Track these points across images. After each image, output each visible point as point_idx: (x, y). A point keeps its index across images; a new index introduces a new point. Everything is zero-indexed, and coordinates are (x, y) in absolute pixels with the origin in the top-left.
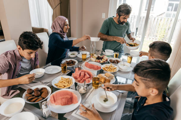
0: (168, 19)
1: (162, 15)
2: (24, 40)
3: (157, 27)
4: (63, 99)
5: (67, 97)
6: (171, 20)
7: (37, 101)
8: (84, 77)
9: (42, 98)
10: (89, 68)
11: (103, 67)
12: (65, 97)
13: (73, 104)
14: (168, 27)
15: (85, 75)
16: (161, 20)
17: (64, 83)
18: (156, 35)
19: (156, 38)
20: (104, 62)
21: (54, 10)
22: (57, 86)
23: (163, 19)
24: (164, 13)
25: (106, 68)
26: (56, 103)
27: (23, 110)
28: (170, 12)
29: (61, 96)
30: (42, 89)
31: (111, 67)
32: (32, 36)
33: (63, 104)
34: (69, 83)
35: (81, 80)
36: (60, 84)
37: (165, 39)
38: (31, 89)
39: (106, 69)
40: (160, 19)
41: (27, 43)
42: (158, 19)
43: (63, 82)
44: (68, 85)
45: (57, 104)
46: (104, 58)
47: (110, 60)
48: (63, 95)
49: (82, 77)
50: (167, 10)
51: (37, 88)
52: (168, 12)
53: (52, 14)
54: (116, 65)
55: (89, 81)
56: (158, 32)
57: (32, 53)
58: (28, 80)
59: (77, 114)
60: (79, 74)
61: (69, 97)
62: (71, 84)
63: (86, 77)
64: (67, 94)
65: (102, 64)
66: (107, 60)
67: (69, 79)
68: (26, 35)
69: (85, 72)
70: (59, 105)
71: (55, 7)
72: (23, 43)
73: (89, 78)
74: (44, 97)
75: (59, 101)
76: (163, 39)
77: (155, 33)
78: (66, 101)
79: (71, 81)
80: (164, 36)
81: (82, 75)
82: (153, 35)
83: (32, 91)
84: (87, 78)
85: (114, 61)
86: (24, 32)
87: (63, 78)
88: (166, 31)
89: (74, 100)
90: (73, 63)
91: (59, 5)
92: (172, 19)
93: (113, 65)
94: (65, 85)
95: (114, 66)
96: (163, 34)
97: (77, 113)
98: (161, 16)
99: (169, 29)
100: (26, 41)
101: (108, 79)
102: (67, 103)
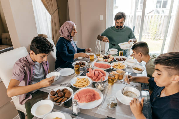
0: (158, 15)
1: (152, 12)
2: (37, 45)
3: (148, 24)
4: (86, 97)
5: (90, 95)
6: (161, 17)
7: (63, 101)
8: (99, 76)
9: (67, 98)
10: (99, 67)
11: (112, 65)
12: (88, 94)
13: (96, 100)
14: (159, 24)
15: (99, 73)
16: (152, 17)
17: (82, 82)
18: (149, 32)
19: (149, 35)
20: (112, 60)
21: (52, 15)
22: (76, 86)
23: (153, 16)
24: (154, 10)
25: (116, 65)
26: (81, 100)
27: (53, 111)
28: (158, 9)
29: (84, 94)
30: (63, 90)
31: (120, 64)
32: (43, 40)
33: (87, 101)
34: (86, 82)
35: (96, 78)
36: (79, 84)
37: (158, 35)
38: (54, 91)
39: (116, 67)
40: (150, 17)
41: (40, 48)
42: (149, 17)
43: (80, 82)
44: (86, 84)
45: (82, 102)
46: (110, 57)
47: (116, 59)
48: (86, 93)
49: (97, 75)
50: (155, 7)
51: (59, 90)
52: (157, 9)
53: (51, 19)
54: (123, 62)
55: (104, 79)
56: (150, 29)
57: (44, 56)
58: (48, 83)
59: (103, 109)
60: (94, 73)
61: (92, 94)
62: (89, 83)
63: (100, 76)
64: (90, 92)
65: (110, 62)
66: (114, 59)
67: (85, 78)
68: (38, 40)
69: (98, 71)
70: (84, 102)
71: (54, 13)
72: (36, 48)
73: (103, 76)
74: (68, 97)
75: (84, 99)
76: (155, 35)
77: (147, 30)
78: (90, 98)
79: (88, 80)
80: (156, 33)
81: (97, 74)
82: (145, 32)
83: (55, 93)
84: (102, 77)
85: (120, 59)
86: (35, 37)
87: (79, 78)
88: (157, 28)
89: (97, 97)
90: (83, 64)
91: (57, 10)
92: (162, 15)
93: (120, 62)
94: (84, 85)
95: (122, 64)
96: (155, 31)
97: (102, 107)
98: (150, 13)
99: (160, 25)
100: (39, 45)
101: (121, 76)
102: (90, 100)
